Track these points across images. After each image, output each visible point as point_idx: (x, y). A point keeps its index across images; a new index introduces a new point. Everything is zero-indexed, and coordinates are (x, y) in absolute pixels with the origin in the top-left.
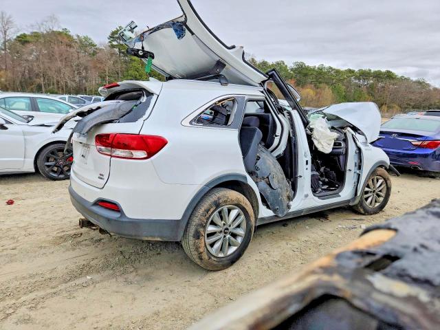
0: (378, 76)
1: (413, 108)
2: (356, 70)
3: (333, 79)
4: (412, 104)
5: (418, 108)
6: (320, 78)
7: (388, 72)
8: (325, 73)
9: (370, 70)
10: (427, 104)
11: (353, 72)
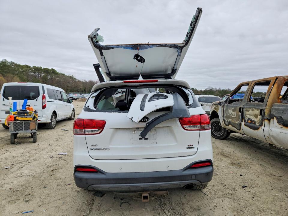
0: (46, 71)
1: (70, 91)
2: (32, 66)
3: (16, 71)
4: (69, 89)
5: (73, 91)
6: (5, 69)
7: (53, 69)
8: (9, 66)
9: (41, 67)
10: (76, 89)
11: (29, 67)
